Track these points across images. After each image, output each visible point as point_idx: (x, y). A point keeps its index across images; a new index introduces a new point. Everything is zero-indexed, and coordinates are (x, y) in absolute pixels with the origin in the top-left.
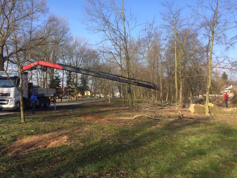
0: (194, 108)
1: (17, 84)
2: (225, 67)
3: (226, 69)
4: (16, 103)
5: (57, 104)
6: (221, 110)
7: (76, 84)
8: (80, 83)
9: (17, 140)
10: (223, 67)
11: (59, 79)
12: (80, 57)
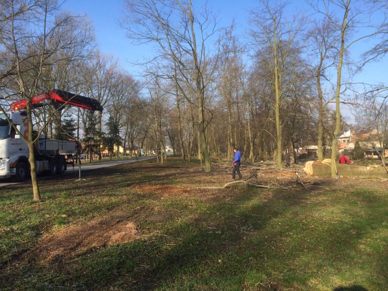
0: (313, 168)
1: (11, 133)
2: (346, 102)
3: (349, 104)
4: (10, 168)
7: (100, 134)
9: (42, 234)
10: (344, 101)
12: (105, 89)
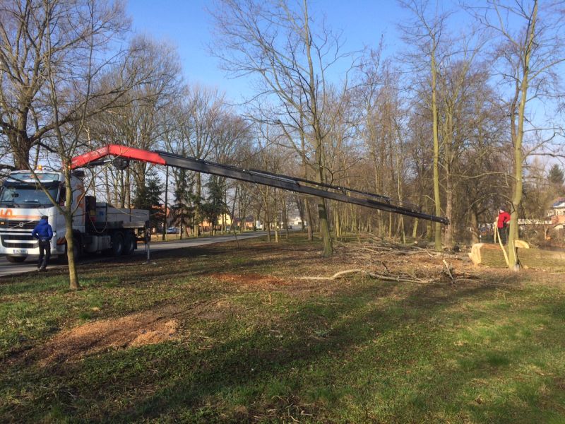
0: (481, 253)
1: (60, 199)
2: (556, 154)
3: (560, 158)
4: (57, 244)
5: (152, 247)
6: (546, 257)
7: (197, 199)
8: (207, 196)
9: (60, 330)
10: (552, 153)
11: (157, 188)
12: (206, 135)
